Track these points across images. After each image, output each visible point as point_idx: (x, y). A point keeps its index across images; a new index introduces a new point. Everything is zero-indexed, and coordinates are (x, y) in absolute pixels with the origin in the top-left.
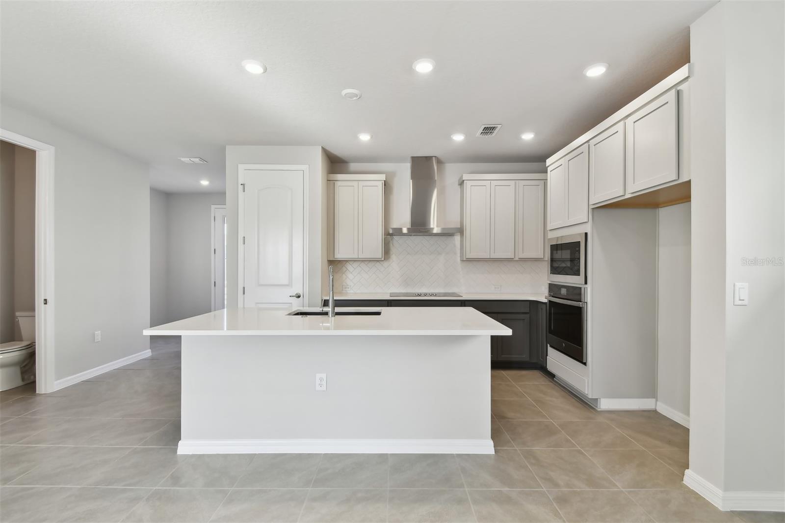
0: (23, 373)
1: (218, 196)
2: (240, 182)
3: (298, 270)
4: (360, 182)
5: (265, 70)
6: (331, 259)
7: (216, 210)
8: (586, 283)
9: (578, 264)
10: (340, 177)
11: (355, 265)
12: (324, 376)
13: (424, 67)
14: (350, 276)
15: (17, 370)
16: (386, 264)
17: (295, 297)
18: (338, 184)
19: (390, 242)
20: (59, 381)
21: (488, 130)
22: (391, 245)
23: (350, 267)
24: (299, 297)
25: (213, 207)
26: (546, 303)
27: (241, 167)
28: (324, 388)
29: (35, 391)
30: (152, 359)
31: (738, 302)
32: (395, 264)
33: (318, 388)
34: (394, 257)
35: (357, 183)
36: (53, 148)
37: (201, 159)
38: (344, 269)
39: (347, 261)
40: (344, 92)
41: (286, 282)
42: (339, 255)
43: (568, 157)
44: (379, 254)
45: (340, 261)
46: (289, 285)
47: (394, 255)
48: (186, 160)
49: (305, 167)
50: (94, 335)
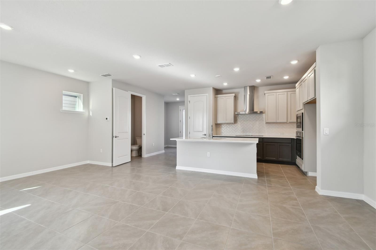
0: (138, 153)
1: (182, 103)
2: (189, 100)
3: (205, 127)
4: (226, 97)
5: (195, 75)
6: (216, 123)
7: (181, 107)
8: (303, 130)
9: (301, 124)
10: (219, 96)
11: (225, 125)
12: (209, 153)
14: (223, 129)
15: (137, 152)
16: (236, 125)
17: (204, 135)
18: (218, 98)
19: (237, 117)
20: (147, 155)
21: (268, 78)
22: (238, 118)
23: (223, 126)
24: (205, 135)
25: (180, 106)
26: (296, 139)
27: (189, 96)
28: (209, 156)
29: (142, 157)
30: (165, 153)
31: (325, 134)
32: (239, 125)
33: (208, 156)
34: (239, 123)
35: (224, 97)
36: (145, 96)
37: (178, 94)
38: (221, 127)
39: (222, 124)
40: (216, 76)
41: (202, 130)
42: (219, 122)
44: (232, 121)
45: (219, 124)
46: (203, 131)
47: (239, 122)
48: (174, 94)
49: (207, 94)
50: (153, 144)
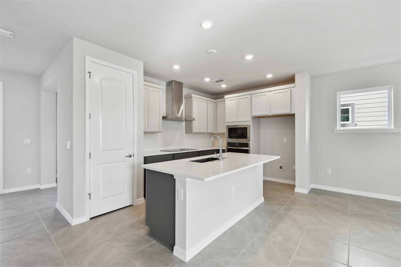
2: (87, 70)
8: (250, 141)
9: (246, 135)
13: (249, 57)
26: (225, 150)
27: (88, 58)
35: (150, 87)
43: (239, 98)
44: (160, 129)
46: (124, 149)
49: (134, 72)
